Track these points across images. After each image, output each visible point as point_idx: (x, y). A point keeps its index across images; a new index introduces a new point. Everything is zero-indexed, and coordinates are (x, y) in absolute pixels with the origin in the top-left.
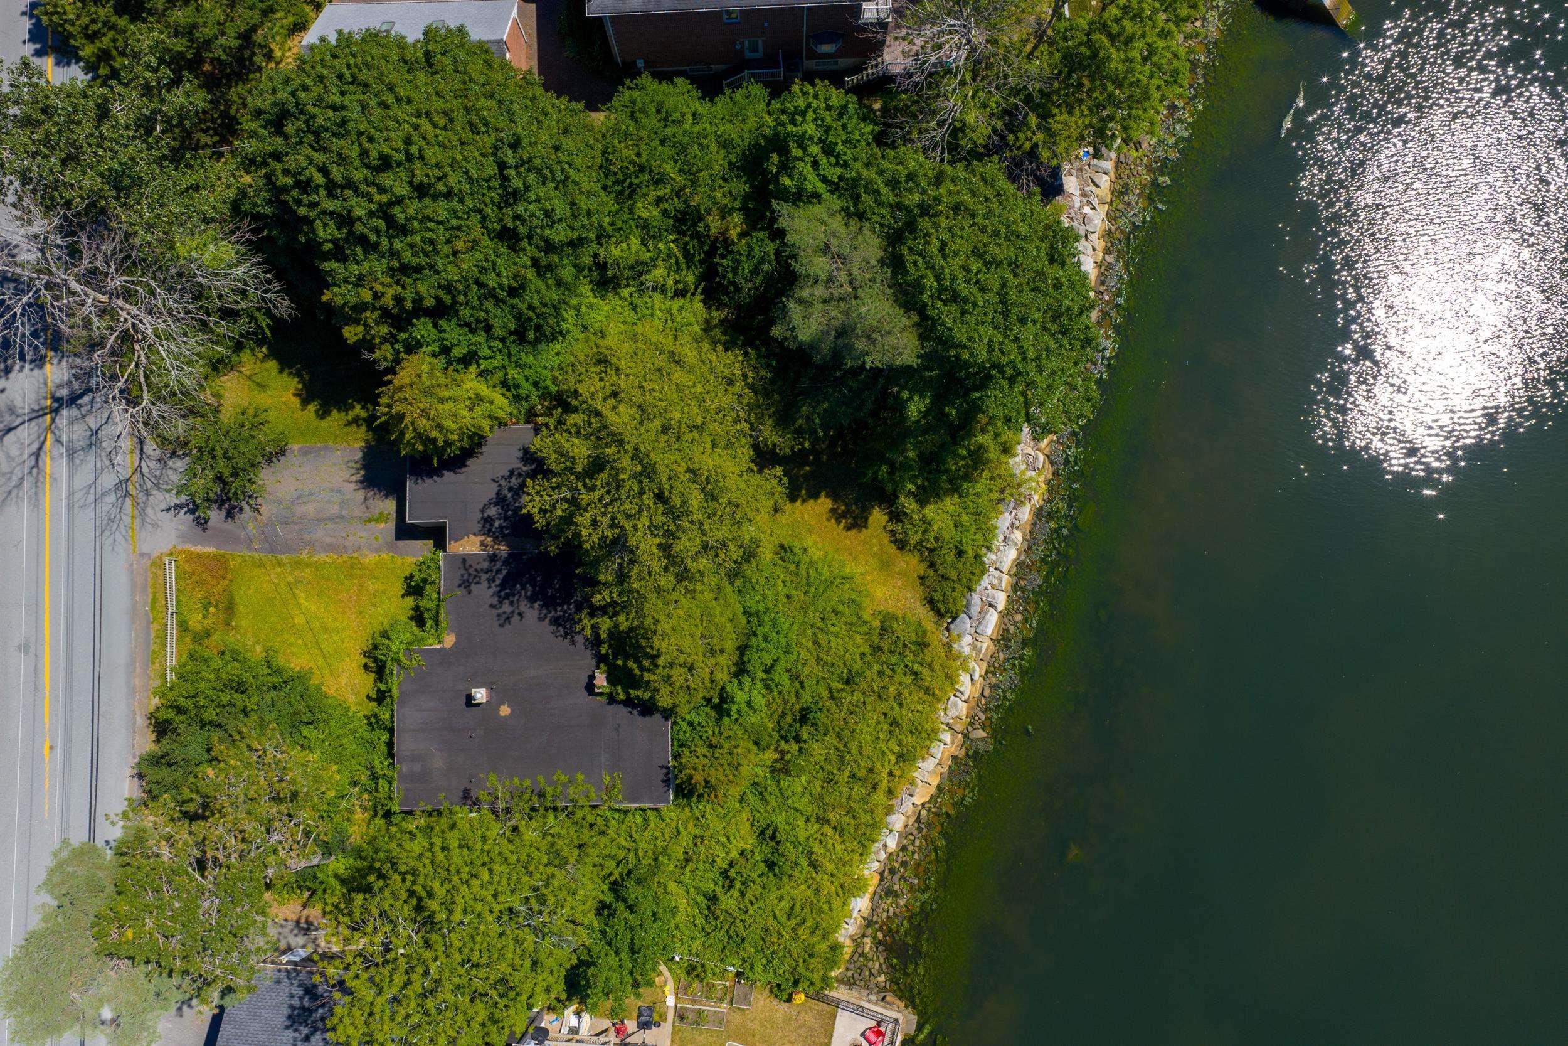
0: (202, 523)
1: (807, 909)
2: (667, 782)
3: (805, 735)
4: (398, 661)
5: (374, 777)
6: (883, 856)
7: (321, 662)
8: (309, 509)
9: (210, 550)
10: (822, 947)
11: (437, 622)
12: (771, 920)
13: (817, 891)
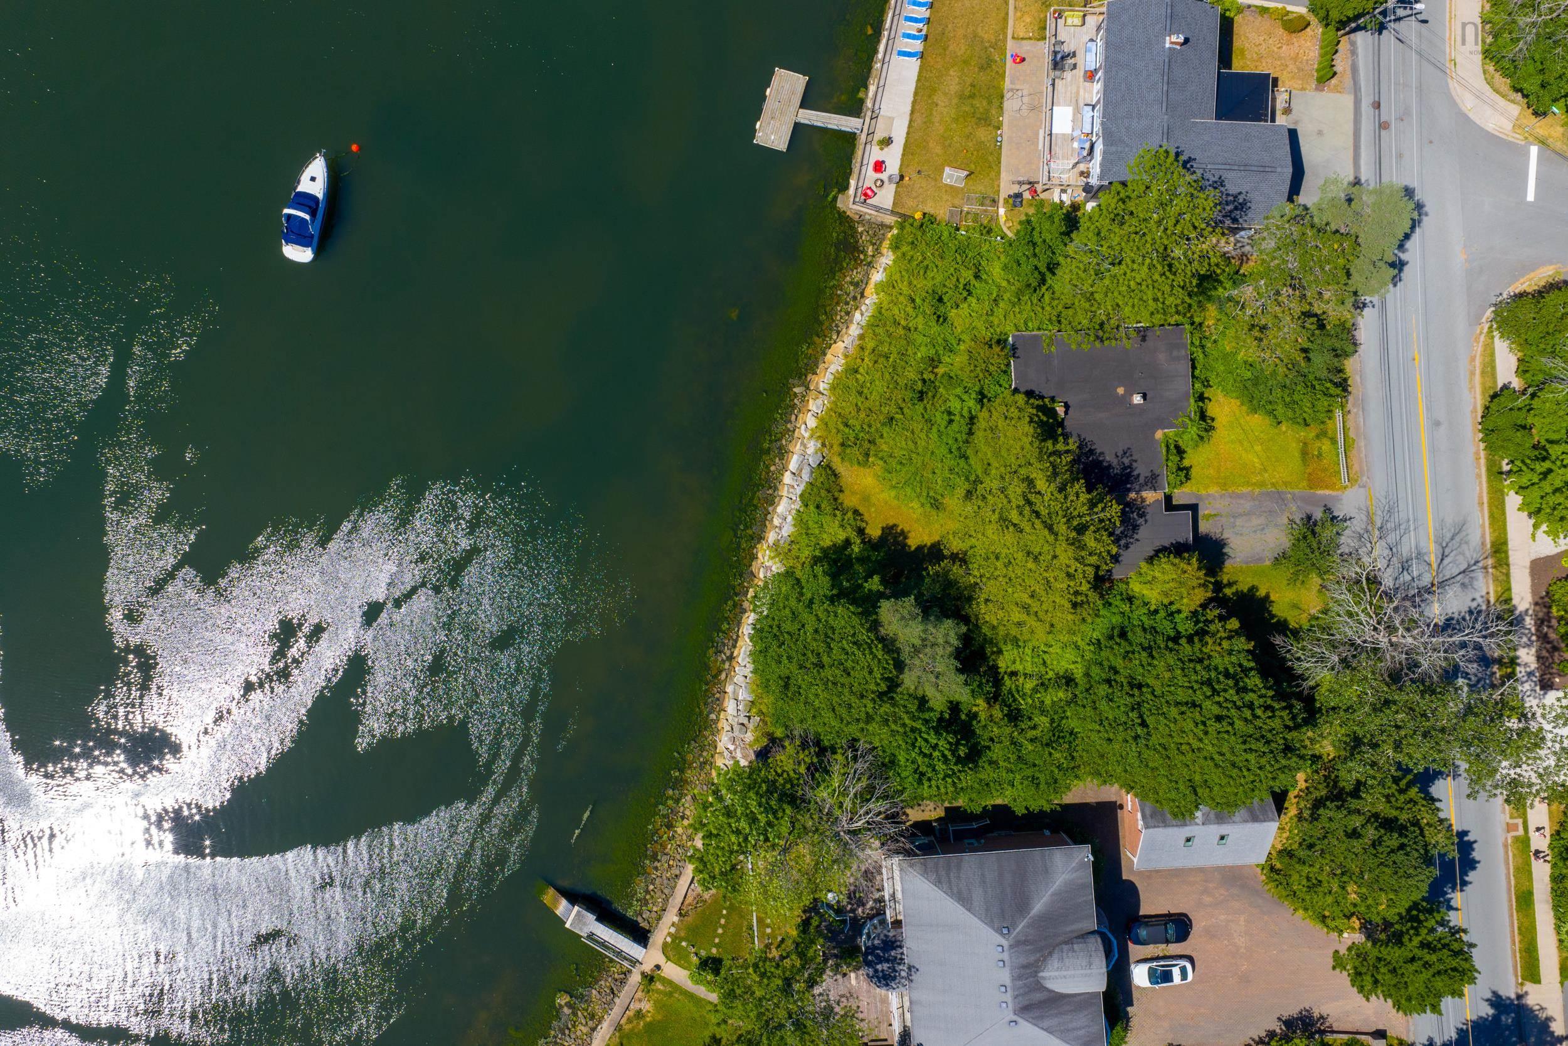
0: (1327, 510)
1: (916, 272)
2: (1014, 348)
3: (920, 383)
4: (1191, 420)
5: (1203, 347)
6: (863, 308)
7: (1242, 421)
8: (1256, 521)
9: (1320, 492)
10: (905, 248)
11: (1167, 447)
12: (940, 264)
13: (910, 283)
